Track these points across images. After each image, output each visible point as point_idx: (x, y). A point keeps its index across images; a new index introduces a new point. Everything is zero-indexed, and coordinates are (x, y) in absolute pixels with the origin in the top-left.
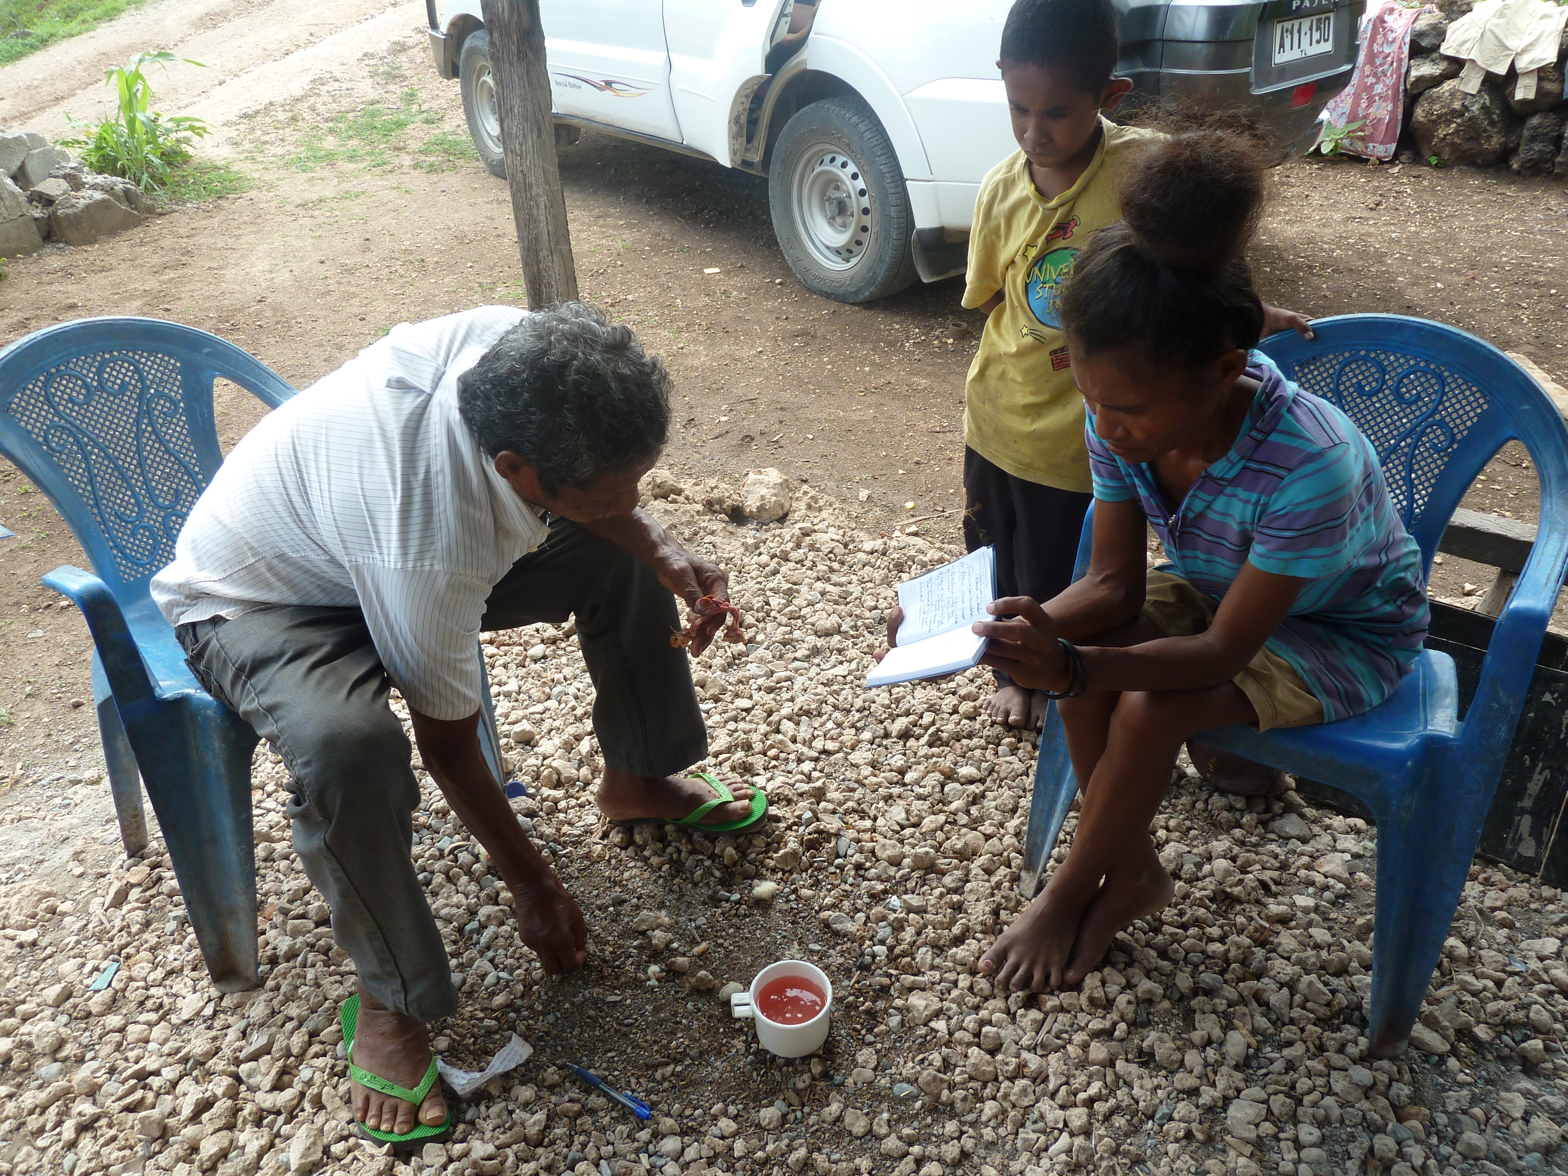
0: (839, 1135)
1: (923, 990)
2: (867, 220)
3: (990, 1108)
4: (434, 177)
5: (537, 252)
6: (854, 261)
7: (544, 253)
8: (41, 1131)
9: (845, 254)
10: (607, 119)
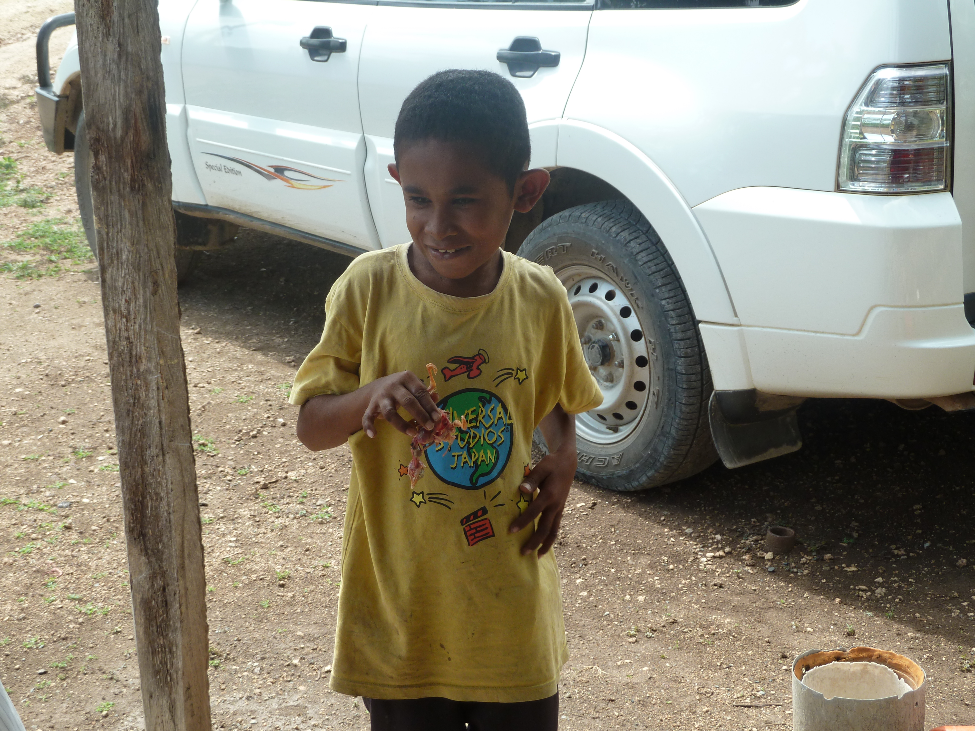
2: (643, 374)
4: (26, 285)
5: (142, 450)
6: (625, 431)
7: (153, 451)
9: (611, 420)
10: (276, 217)
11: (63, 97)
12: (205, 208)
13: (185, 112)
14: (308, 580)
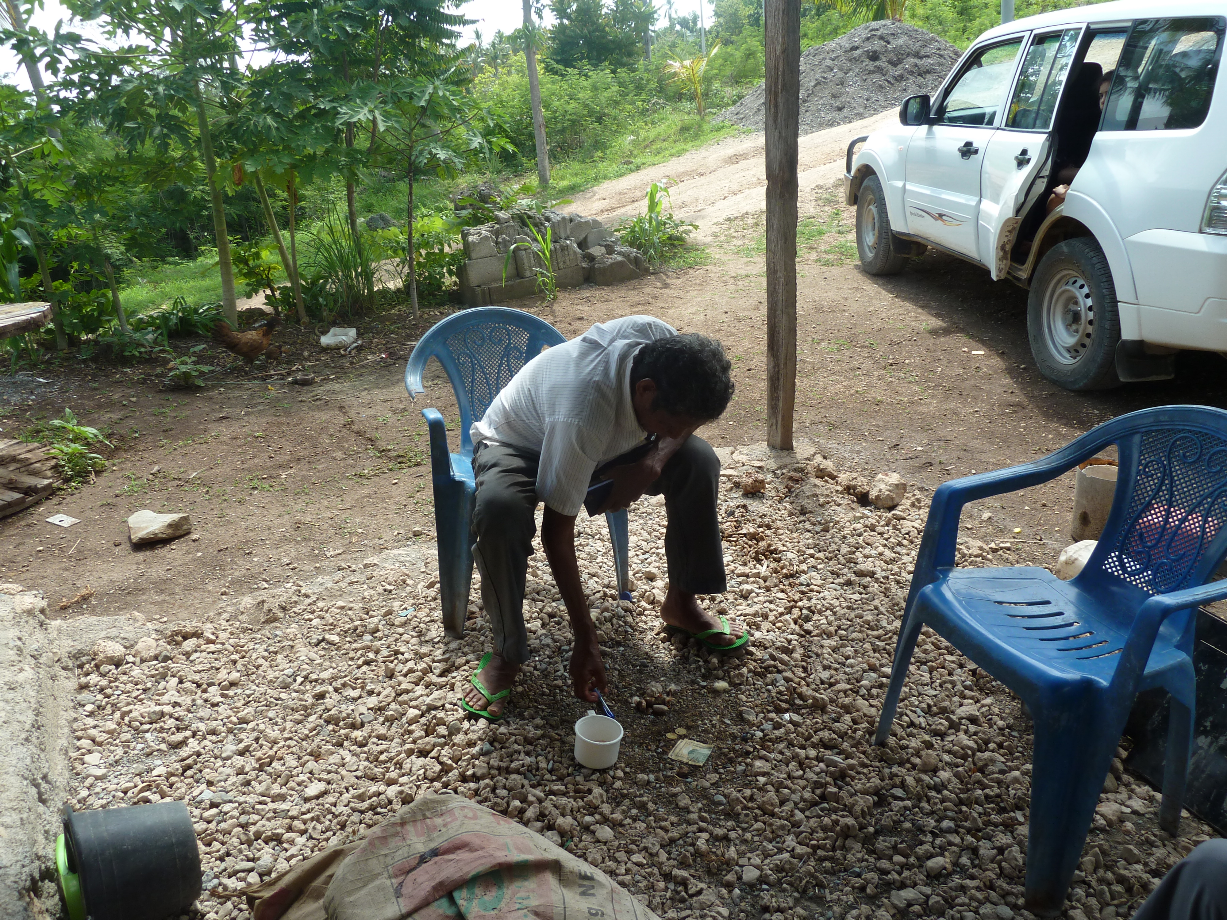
0: (670, 802)
1: (767, 761)
2: (1090, 329)
3: (759, 825)
4: (825, 269)
6: (1077, 358)
7: (779, 312)
8: (352, 659)
9: (1073, 352)
10: (937, 240)
11: (855, 177)
12: (908, 235)
13: (905, 185)
14: (891, 404)
